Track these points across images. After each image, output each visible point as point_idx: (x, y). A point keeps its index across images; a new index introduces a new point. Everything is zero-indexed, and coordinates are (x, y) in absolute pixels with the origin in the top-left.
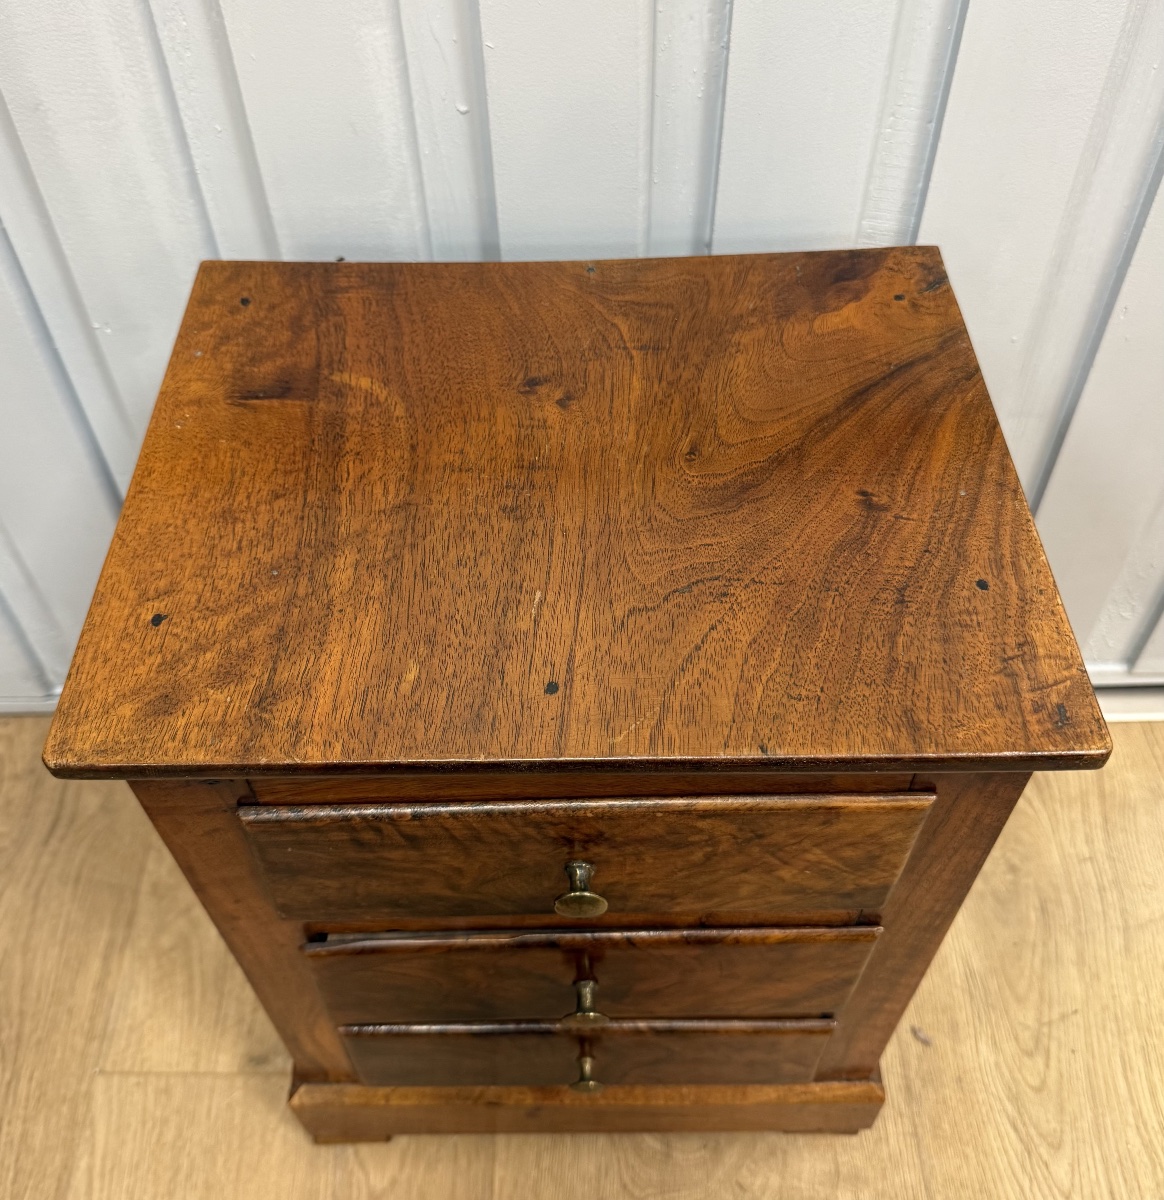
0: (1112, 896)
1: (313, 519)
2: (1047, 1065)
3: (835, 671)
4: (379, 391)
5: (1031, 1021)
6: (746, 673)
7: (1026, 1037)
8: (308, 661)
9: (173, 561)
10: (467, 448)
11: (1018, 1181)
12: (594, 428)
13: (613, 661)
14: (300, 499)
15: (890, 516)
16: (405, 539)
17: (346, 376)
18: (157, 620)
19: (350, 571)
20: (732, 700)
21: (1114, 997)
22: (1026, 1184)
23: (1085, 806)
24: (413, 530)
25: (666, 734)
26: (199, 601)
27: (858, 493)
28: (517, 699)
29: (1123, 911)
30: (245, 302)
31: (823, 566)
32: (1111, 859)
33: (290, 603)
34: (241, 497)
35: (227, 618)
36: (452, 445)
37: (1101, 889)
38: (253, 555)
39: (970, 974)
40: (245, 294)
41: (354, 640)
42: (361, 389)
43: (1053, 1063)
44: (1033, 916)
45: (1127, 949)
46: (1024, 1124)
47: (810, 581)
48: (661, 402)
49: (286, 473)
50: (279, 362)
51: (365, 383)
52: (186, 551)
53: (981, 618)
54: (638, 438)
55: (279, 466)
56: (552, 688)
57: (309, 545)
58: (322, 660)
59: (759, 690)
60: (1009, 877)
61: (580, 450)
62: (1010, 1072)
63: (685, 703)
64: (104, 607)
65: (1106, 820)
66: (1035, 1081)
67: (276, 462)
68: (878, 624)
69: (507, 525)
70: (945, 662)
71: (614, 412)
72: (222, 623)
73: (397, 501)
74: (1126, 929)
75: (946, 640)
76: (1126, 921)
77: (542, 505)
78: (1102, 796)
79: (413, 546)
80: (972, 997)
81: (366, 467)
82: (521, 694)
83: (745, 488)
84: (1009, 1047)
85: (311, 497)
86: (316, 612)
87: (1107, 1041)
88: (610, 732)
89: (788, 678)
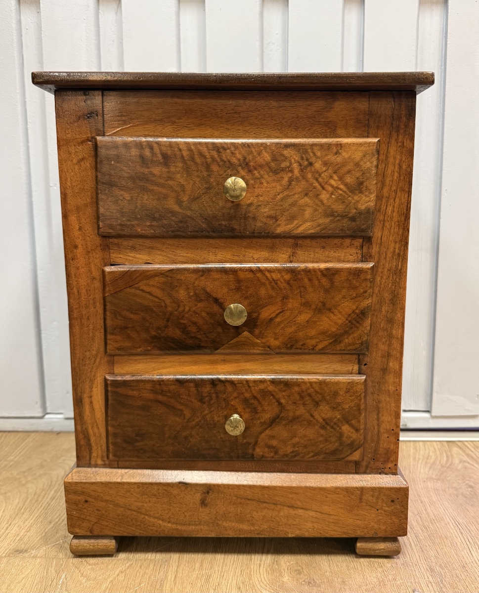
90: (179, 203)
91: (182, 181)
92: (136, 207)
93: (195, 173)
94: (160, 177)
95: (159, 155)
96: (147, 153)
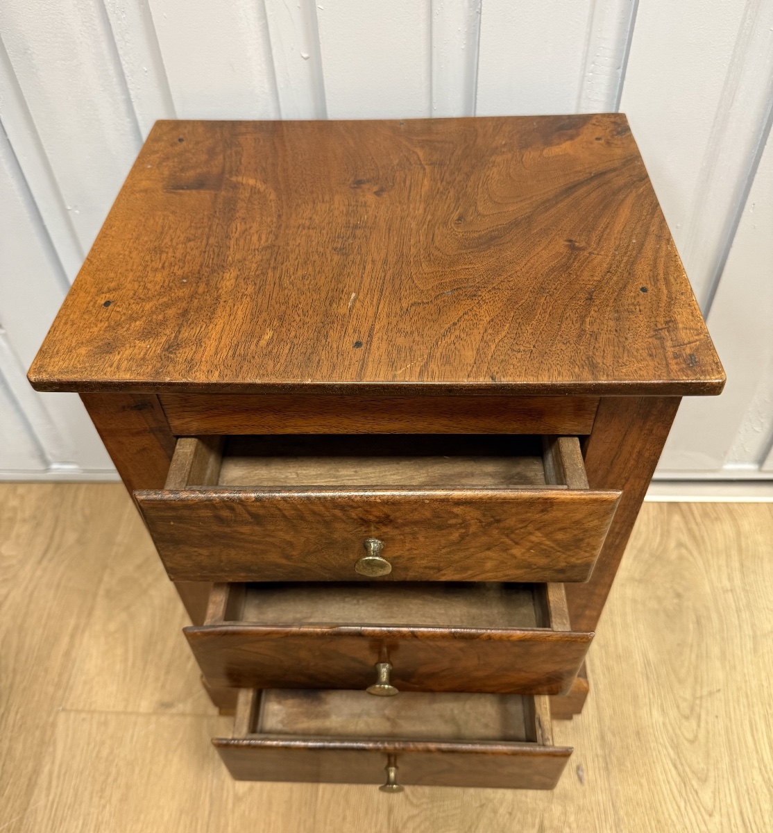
0: (745, 615)
1: (211, 253)
2: (699, 726)
3: (544, 336)
4: (260, 186)
5: (688, 695)
6: (485, 338)
7: (684, 706)
8: (201, 327)
9: (120, 273)
10: (314, 216)
11: (676, 803)
12: (397, 207)
13: (399, 331)
14: (204, 242)
15: (586, 253)
16: (270, 264)
17: (240, 179)
18: (107, 304)
19: (233, 281)
20: (475, 352)
21: (746, 682)
22: (682, 805)
23: (728, 556)
24: (275, 260)
25: (430, 370)
26: (134, 294)
27: (566, 241)
28: (335, 350)
29: (753, 625)
30: (181, 140)
31: (541, 280)
32: (746, 591)
33: (192, 297)
34: (167, 240)
35: (151, 304)
36: (305, 215)
37: (738, 611)
38: (172, 271)
39: (647, 664)
40: (181, 137)
41: (232, 317)
42: (249, 185)
43: (703, 724)
44: (691, 626)
45: (755, 650)
46: (682, 764)
47: (531, 288)
48: (442, 193)
49: (196, 228)
50: (199, 170)
51: (252, 182)
52: (129, 268)
53: (642, 308)
54: (425, 212)
55: (193, 224)
56: (358, 344)
57: (208, 266)
58: (210, 328)
59: (493, 347)
60: (676, 601)
61: (387, 219)
62: (674, 729)
63: (444, 353)
64: (75, 296)
65: (742, 565)
66: (690, 736)
67: (191, 222)
68: (574, 311)
69: (336, 258)
70: (616, 331)
71: (411, 198)
72: (148, 306)
73: (267, 244)
74: (755, 637)
75: (618, 319)
76: (754, 632)
77: (360, 247)
78: (740, 550)
79: (275, 268)
80: (648, 678)
81: (248, 226)
82: (338, 348)
83: (492, 239)
84: (673, 713)
85: (212, 240)
86: (209, 302)
87: (740, 710)
88: (394, 368)
89: (512, 340)
90: (288, 557)
91: (288, 537)
92: (221, 561)
93: (308, 531)
94: (251, 535)
95: (247, 515)
96: (225, 513)
